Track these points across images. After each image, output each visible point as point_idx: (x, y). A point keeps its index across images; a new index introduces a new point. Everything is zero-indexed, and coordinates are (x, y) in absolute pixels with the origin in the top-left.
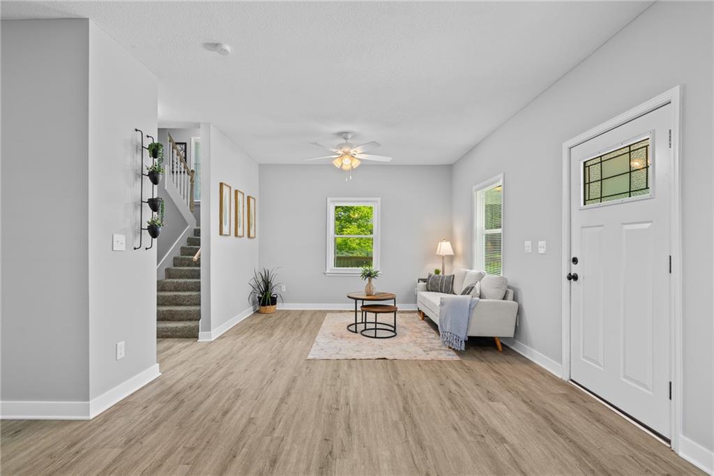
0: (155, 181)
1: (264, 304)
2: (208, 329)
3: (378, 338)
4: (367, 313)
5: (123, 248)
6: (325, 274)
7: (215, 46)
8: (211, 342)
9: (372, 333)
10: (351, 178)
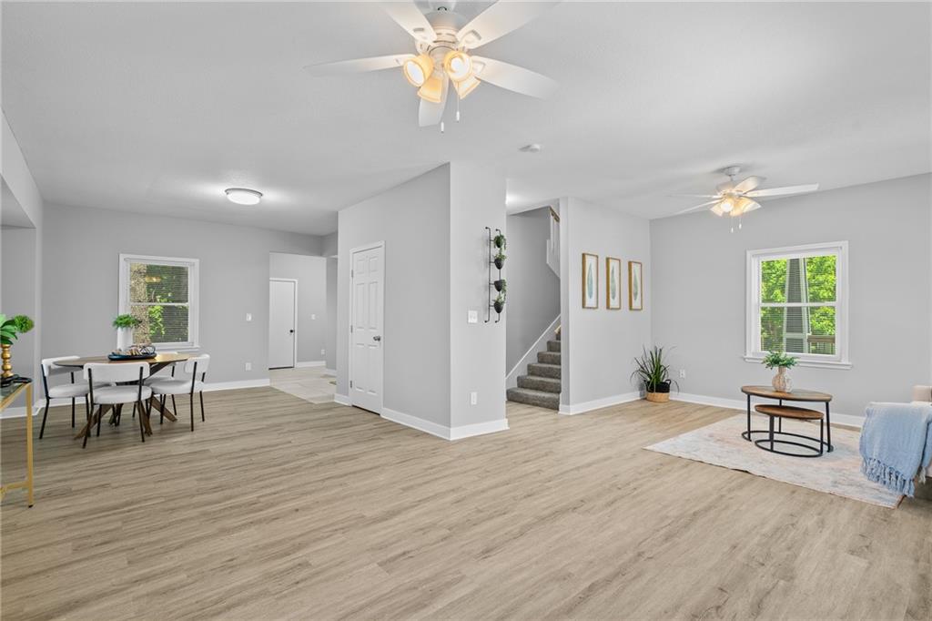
0: (499, 266)
1: (651, 390)
2: (568, 403)
3: (775, 452)
4: (782, 419)
5: (475, 321)
6: (744, 359)
7: (527, 148)
8: (569, 416)
9: (768, 445)
10: (740, 226)
